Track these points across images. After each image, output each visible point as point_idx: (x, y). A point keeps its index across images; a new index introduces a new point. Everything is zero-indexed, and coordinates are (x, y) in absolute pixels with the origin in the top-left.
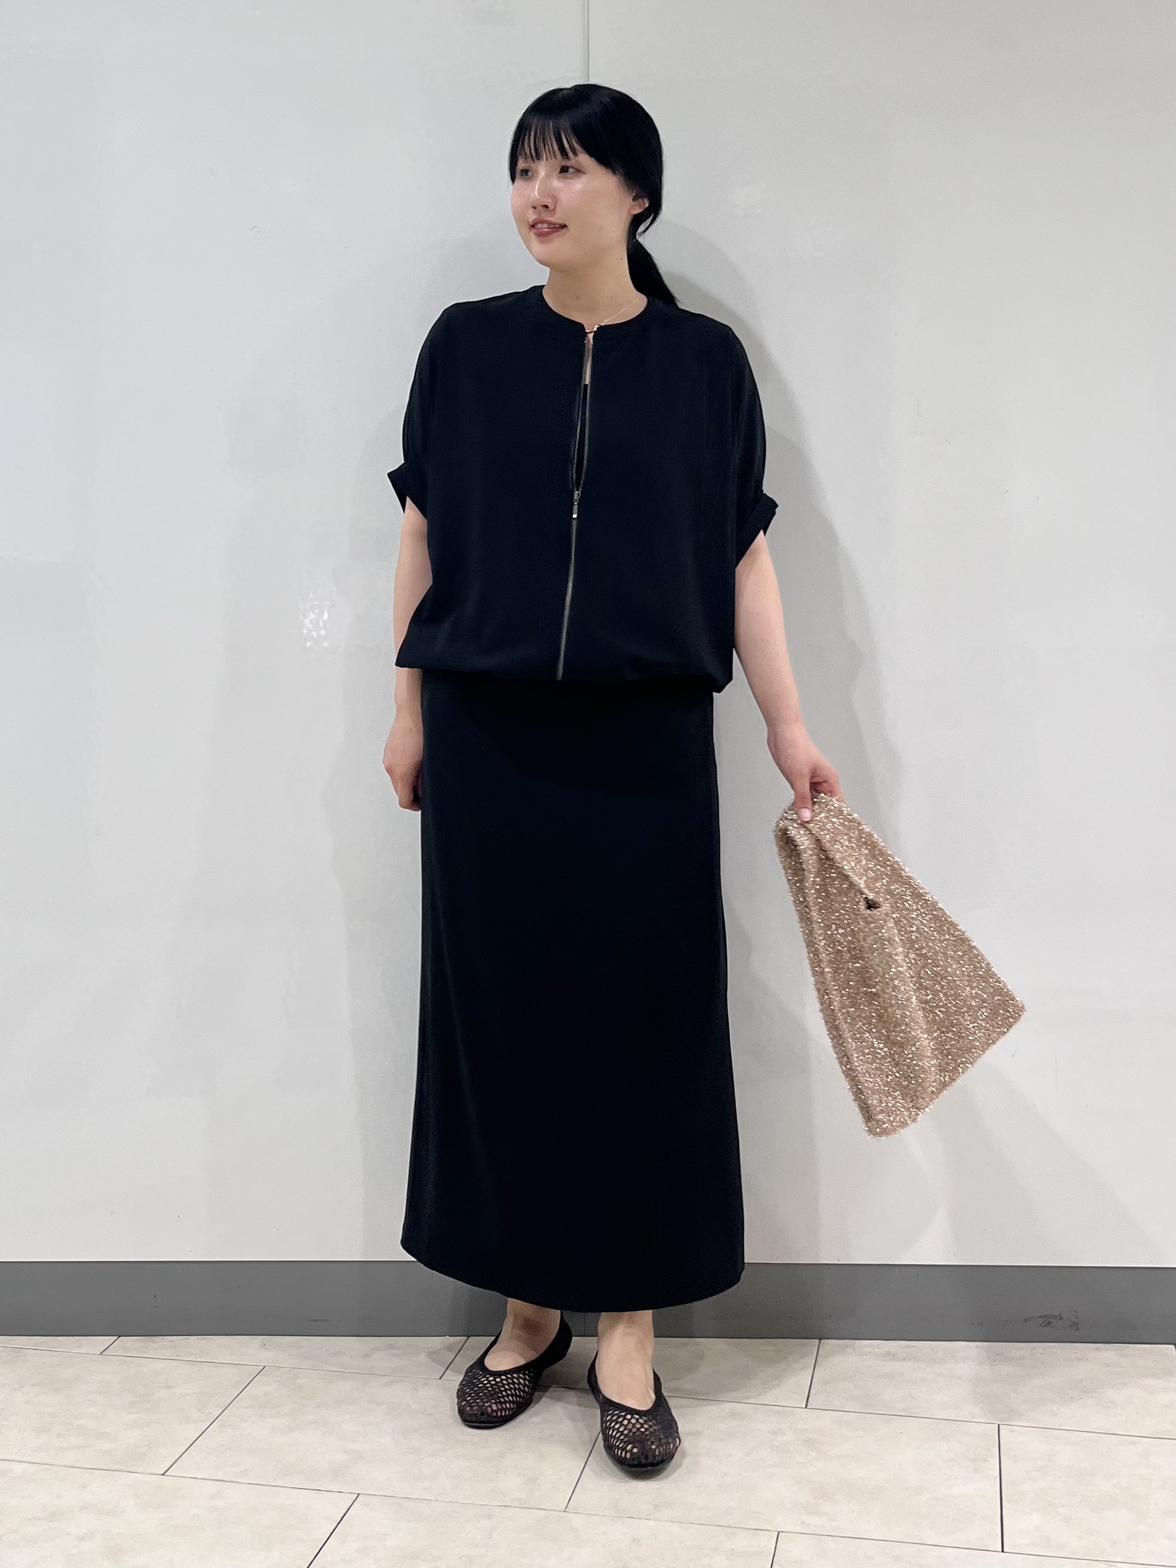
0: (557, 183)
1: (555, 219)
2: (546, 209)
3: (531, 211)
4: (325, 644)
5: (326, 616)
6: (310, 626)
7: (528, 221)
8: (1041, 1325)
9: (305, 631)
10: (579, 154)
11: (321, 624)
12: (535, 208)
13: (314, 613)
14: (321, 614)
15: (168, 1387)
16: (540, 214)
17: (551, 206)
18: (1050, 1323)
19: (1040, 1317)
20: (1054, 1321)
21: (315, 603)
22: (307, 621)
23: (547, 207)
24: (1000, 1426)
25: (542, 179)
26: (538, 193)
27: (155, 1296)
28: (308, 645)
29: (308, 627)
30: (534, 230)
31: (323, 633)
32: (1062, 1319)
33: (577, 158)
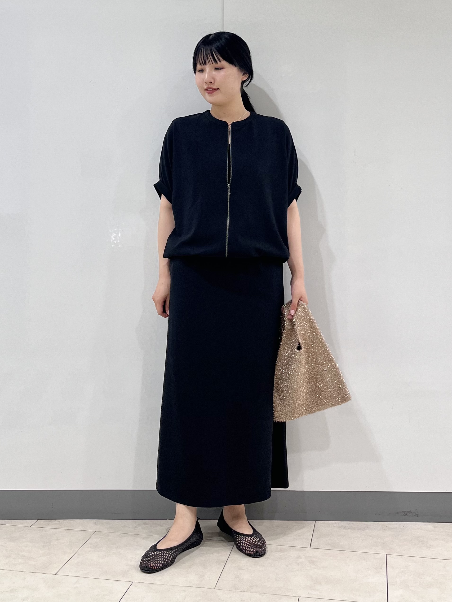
0: (214, 73)
1: (215, 87)
2: (211, 83)
3: (205, 84)
4: (120, 246)
5: (120, 235)
6: (114, 239)
7: (204, 88)
8: (403, 515)
9: (112, 241)
10: (221, 61)
11: (118, 238)
12: (206, 83)
13: (115, 234)
14: (118, 234)
15: (57, 540)
16: (208, 85)
17: (213, 82)
18: (407, 514)
19: (403, 512)
20: (408, 513)
21: (115, 229)
22: (112, 237)
23: (211, 82)
24: (387, 555)
25: (208, 72)
26: (207, 77)
27: (52, 504)
28: (113, 246)
29: (113, 239)
30: (207, 91)
31: (119, 241)
32: (411, 513)
33: (221, 63)
